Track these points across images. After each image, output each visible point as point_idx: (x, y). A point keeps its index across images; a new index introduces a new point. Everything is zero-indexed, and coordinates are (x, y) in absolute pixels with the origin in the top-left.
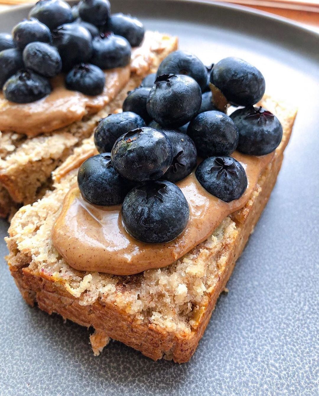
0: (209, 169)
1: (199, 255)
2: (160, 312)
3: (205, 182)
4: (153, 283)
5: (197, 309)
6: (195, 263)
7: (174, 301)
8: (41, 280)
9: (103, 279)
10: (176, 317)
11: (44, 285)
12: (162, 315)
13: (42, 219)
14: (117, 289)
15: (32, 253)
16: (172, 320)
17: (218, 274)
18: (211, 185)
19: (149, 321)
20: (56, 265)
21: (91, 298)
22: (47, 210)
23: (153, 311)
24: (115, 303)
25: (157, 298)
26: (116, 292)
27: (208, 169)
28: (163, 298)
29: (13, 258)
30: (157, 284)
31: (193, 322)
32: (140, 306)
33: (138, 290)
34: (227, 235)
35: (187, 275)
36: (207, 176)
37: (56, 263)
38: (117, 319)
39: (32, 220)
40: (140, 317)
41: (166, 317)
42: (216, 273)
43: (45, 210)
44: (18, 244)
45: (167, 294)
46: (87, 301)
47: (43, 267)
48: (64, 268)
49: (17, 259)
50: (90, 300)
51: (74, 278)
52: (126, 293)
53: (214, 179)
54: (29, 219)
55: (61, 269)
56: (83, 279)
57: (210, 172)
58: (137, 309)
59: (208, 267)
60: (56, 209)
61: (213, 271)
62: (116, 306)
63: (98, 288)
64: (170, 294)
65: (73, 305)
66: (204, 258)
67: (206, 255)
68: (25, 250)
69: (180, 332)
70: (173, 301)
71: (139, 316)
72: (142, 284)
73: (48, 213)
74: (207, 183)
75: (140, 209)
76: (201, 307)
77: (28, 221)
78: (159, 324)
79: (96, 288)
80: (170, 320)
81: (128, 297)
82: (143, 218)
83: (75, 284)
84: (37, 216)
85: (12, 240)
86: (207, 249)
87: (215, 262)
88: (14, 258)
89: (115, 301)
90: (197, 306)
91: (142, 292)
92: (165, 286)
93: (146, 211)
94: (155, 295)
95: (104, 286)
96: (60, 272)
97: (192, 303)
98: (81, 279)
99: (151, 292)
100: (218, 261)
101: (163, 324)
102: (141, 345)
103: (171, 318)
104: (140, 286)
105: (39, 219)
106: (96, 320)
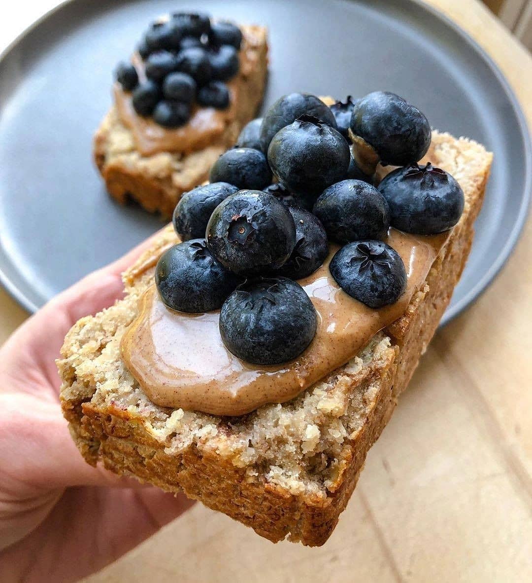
0: (349, 261)
1: (336, 384)
2: (281, 466)
3: (342, 279)
4: (270, 424)
5: (335, 464)
6: (331, 395)
7: (302, 450)
8: (109, 419)
9: (199, 418)
10: (304, 474)
11: (114, 427)
12: (284, 471)
13: (108, 334)
14: (219, 432)
15: (96, 380)
16: (299, 478)
17: (364, 412)
18: (351, 284)
19: (266, 478)
20: (131, 396)
21: (182, 443)
22: (115, 322)
23: (271, 464)
24: (216, 451)
25: (277, 445)
26: (217, 436)
27: (347, 260)
28: (284, 445)
29: (67, 390)
30: (276, 425)
31: (329, 483)
32: (253, 456)
33: (249, 433)
34: (377, 355)
35: (319, 412)
36: (345, 271)
37: (130, 393)
38: (219, 476)
39: (94, 336)
40: (252, 473)
41: (290, 473)
42: (362, 411)
43: (113, 322)
44: (76, 368)
45: (291, 439)
46: (177, 448)
47: (113, 399)
48: (142, 400)
49: (73, 390)
50: (181, 445)
51: (158, 416)
52: (232, 437)
53: (355, 275)
54: (91, 335)
55: (139, 402)
56: (170, 416)
57: (350, 265)
58: (248, 460)
59: (350, 401)
60: (129, 320)
61: (358, 408)
62: (218, 456)
63: (191, 429)
64: (295, 440)
65: (155, 457)
66: (343, 388)
67: (346, 385)
68: (86, 376)
69: (310, 495)
70: (299, 450)
71: (252, 471)
72: (255, 426)
73: (116, 327)
74: (346, 281)
75: (243, 318)
76: (341, 460)
77: (89, 338)
78: (280, 483)
79: (190, 430)
80: (296, 477)
81: (235, 443)
82: (249, 329)
83: (159, 424)
84: (102, 330)
85: (66, 364)
86: (348, 375)
87: (361, 395)
88: (69, 390)
89: (217, 449)
90: (335, 459)
91: (255, 436)
92: (287, 427)
93: (252, 320)
94: (274, 441)
95: (201, 427)
96: (138, 405)
97: (327, 454)
98: (168, 416)
99: (267, 437)
100: (366, 394)
101: (286, 484)
102: (254, 517)
103: (297, 475)
104: (252, 428)
105: (104, 335)
106: (189, 479)
